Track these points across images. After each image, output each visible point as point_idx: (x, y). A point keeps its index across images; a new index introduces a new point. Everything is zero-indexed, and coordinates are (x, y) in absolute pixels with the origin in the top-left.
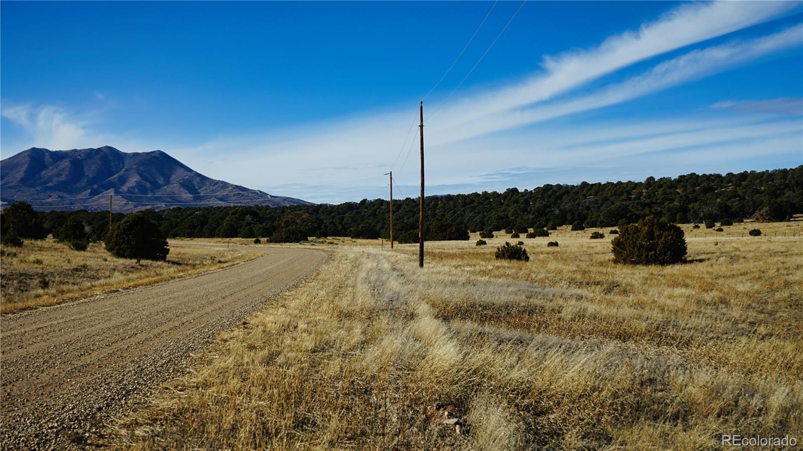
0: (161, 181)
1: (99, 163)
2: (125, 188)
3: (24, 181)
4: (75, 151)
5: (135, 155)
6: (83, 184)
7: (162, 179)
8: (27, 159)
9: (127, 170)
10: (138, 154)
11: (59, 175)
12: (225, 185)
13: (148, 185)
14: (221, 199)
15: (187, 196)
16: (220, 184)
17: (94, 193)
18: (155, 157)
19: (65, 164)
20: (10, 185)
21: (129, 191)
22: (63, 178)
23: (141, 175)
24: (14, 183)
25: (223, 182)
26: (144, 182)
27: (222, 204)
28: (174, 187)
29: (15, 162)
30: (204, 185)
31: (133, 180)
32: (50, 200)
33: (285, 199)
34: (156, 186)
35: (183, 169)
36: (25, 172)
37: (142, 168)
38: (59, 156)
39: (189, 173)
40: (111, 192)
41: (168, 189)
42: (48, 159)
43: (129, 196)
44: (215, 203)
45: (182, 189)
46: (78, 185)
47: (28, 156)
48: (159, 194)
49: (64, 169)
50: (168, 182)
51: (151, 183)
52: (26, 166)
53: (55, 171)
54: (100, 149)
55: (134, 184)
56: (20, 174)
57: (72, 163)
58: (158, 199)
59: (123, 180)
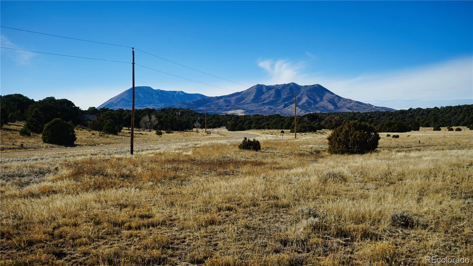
0: (318, 99)
1: (288, 91)
2: (300, 104)
3: (254, 101)
4: (277, 85)
5: (306, 86)
6: (281, 102)
7: (319, 98)
8: (255, 90)
9: (302, 94)
10: (307, 86)
11: (269, 97)
12: (351, 101)
13: (312, 102)
14: (348, 108)
15: (331, 107)
16: (348, 101)
17: (286, 106)
18: (315, 87)
19: (273, 92)
20: (247, 102)
21: (302, 105)
22: (271, 99)
23: (308, 97)
24: (249, 102)
25: (350, 99)
26: (310, 100)
27: (349, 111)
28: (325, 103)
29: (250, 91)
30: (340, 101)
31: (305, 99)
32: (265, 110)
33: (383, 108)
34: (316, 102)
35: (329, 93)
36: (254, 96)
37: (309, 93)
38: (269, 88)
39: (332, 95)
40: (294, 105)
41: (322, 104)
42: (264, 89)
43: (303, 107)
44: (345, 110)
45: (329, 104)
46: (278, 102)
47: (256, 88)
48: (317, 106)
49: (272, 94)
50: (322, 100)
51: (313, 100)
52: (254, 93)
53: (268, 95)
54: (289, 84)
55: (305, 101)
56: (252, 97)
57: (276, 91)
58: (317, 108)
59: (300, 99)
